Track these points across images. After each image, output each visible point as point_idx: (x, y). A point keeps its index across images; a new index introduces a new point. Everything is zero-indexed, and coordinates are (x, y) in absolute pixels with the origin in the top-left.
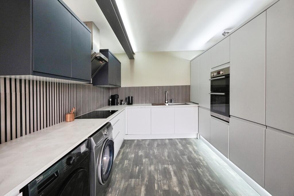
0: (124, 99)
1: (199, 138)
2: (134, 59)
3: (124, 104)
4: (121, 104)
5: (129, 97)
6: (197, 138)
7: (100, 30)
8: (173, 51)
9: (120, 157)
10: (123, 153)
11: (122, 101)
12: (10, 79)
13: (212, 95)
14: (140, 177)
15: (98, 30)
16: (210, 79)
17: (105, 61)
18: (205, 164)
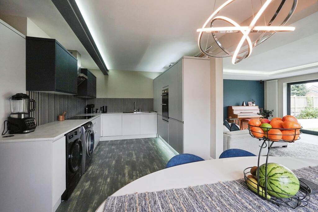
0: (99, 108)
1: (158, 137)
2: (108, 75)
3: (99, 112)
4: (96, 112)
5: (104, 107)
6: (157, 137)
7: (81, 55)
8: (141, 72)
9: (97, 150)
10: (99, 148)
11: (97, 110)
12: (35, 92)
13: (163, 105)
14: (112, 158)
15: (80, 55)
16: (162, 94)
17: (85, 78)
18: (156, 149)
